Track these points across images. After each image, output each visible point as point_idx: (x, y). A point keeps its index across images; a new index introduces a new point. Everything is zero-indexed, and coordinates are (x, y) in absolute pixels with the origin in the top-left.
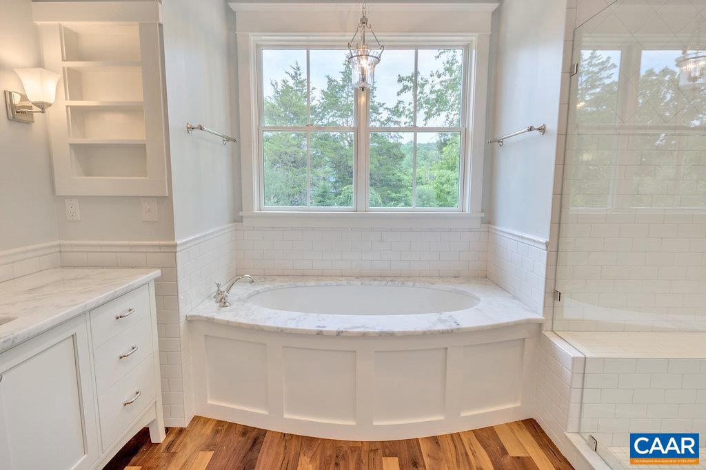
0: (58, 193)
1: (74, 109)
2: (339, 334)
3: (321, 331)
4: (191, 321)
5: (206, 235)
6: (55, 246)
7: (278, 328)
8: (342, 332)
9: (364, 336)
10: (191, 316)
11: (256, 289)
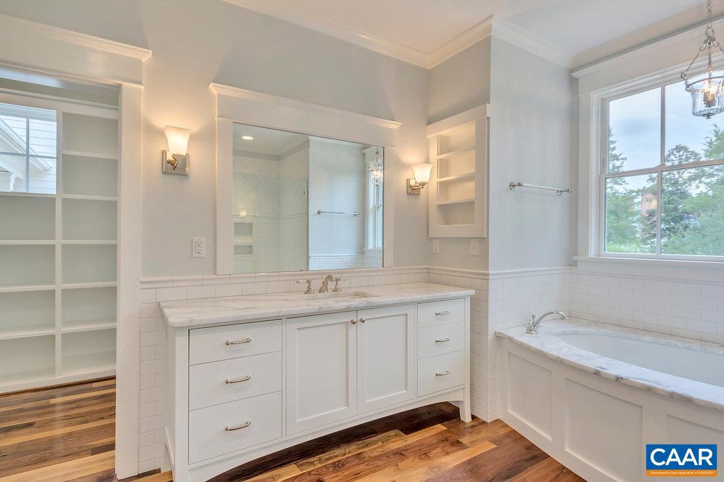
0: (430, 236)
1: (441, 184)
2: (618, 379)
3: (598, 372)
4: (499, 337)
5: (524, 272)
6: (425, 269)
7: (559, 358)
8: (622, 378)
9: (649, 390)
10: (498, 333)
11: (575, 329)
